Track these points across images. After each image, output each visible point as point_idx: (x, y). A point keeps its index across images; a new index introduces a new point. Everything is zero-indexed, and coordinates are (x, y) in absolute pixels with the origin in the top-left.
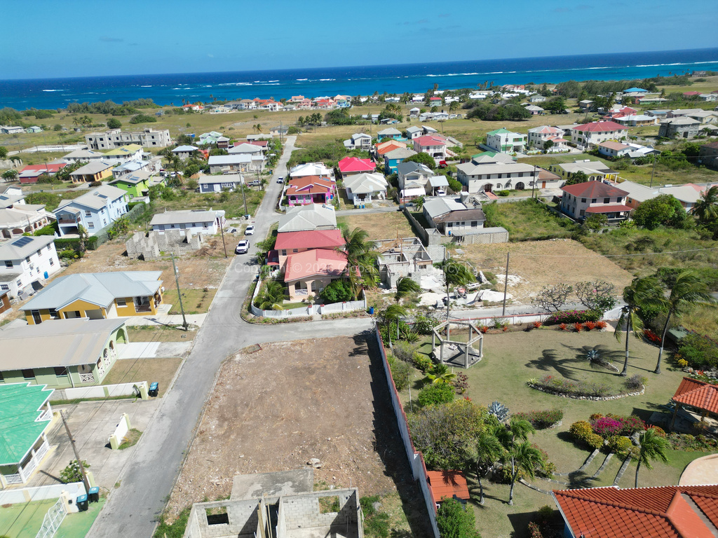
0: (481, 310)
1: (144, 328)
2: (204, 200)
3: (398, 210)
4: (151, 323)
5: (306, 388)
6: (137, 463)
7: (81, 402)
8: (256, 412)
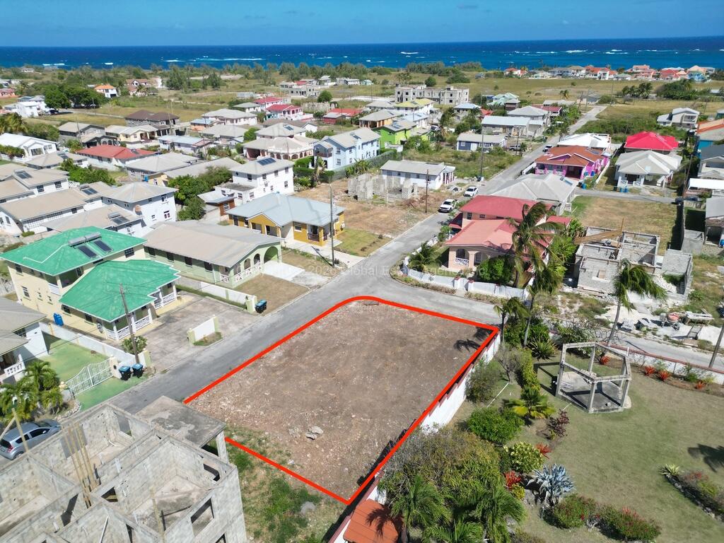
0: (690, 351)
1: (304, 254)
2: (452, 157)
3: (673, 203)
4: (313, 252)
5: (384, 357)
6: (194, 361)
7: (207, 297)
8: (318, 360)
